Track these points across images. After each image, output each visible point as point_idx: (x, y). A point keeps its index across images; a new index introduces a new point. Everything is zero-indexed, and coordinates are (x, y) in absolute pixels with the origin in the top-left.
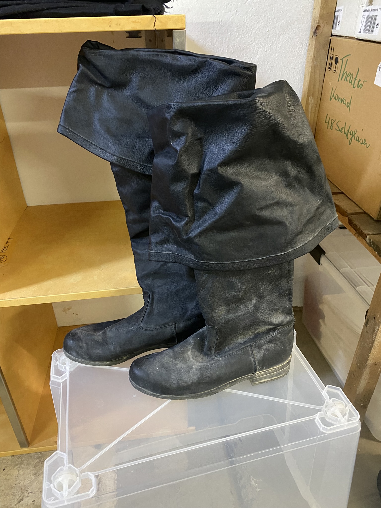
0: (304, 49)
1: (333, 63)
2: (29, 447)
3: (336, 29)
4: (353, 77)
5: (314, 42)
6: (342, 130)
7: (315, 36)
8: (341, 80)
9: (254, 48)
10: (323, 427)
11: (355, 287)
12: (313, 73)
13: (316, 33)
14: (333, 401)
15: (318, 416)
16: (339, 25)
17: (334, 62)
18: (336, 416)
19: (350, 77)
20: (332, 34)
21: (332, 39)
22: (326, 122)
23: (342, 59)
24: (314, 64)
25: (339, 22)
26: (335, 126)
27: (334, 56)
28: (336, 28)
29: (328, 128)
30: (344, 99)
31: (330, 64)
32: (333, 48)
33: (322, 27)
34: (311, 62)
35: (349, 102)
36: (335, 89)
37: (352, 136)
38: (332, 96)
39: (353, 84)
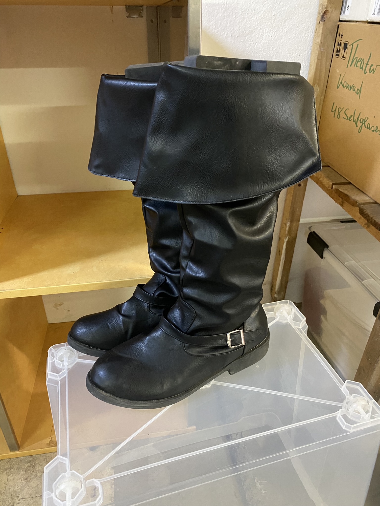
0: (310, 36)
1: (342, 50)
2: (20, 451)
3: (345, 15)
4: (364, 62)
5: (322, 27)
6: (350, 118)
7: (322, 22)
8: (351, 66)
9: (260, 33)
10: (346, 425)
11: (361, 281)
12: (319, 60)
13: (323, 19)
14: (354, 397)
15: (339, 413)
16: (348, 9)
17: (342, 48)
18: (358, 413)
19: (361, 62)
20: (340, 20)
21: (340, 24)
22: (333, 111)
23: (352, 45)
24: (321, 50)
25: (348, 7)
26: (342, 115)
27: (343, 41)
28: (344, 13)
29: (334, 117)
30: (354, 85)
31: (338, 51)
32: (341, 34)
33: (330, 12)
34: (318, 49)
35: (359, 89)
36: (343, 77)
37: (361, 124)
38: (339, 84)
39: (364, 69)
